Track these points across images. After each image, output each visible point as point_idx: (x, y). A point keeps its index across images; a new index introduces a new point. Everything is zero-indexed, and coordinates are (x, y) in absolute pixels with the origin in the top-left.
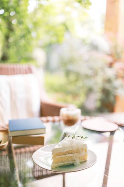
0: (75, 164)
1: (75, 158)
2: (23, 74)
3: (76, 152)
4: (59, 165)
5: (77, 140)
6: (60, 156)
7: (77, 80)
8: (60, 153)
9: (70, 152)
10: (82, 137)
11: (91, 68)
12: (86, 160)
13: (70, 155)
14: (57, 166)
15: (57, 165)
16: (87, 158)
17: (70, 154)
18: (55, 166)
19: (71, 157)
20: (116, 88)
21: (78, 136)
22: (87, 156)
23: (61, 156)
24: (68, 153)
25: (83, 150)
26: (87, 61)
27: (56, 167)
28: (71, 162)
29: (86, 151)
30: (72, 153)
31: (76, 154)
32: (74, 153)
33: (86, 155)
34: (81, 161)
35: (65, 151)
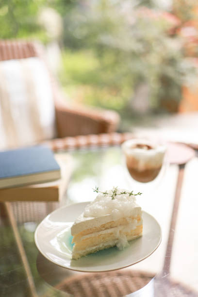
0: (118, 246)
1: (118, 235)
2: (19, 58)
3: (120, 225)
4: (87, 251)
5: (122, 199)
6: (88, 236)
7: (116, 62)
8: (88, 230)
9: (107, 226)
10: (131, 194)
11: (141, 40)
12: (140, 235)
13: (110, 231)
14: (85, 254)
15: (84, 251)
16: (142, 231)
17: (108, 229)
18: (80, 255)
19: (111, 234)
20: (183, 74)
21: (124, 193)
22: (142, 228)
23: (90, 235)
24: (105, 227)
25: (133, 219)
26: (133, 27)
27: (83, 256)
28: (111, 244)
29: (139, 219)
30: (111, 227)
31: (120, 228)
32: (116, 227)
33: (140, 227)
34: (130, 238)
35: (98, 225)
